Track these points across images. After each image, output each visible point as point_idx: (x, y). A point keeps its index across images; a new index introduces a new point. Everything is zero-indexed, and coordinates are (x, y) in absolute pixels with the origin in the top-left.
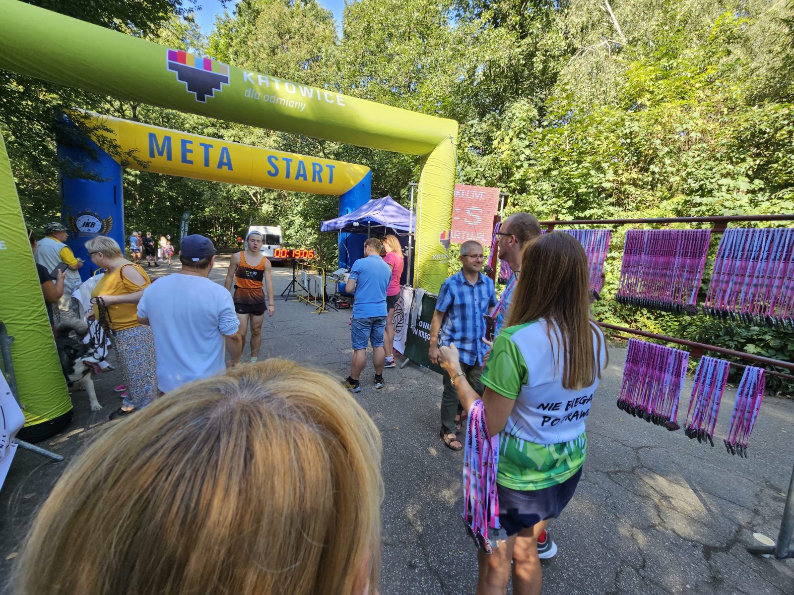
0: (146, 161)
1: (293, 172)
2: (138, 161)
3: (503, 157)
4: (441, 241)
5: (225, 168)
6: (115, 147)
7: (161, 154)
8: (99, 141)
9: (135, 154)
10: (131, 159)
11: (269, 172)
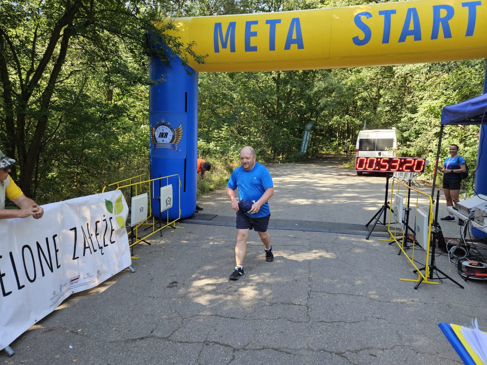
5: (294, 46)
7: (224, 46)
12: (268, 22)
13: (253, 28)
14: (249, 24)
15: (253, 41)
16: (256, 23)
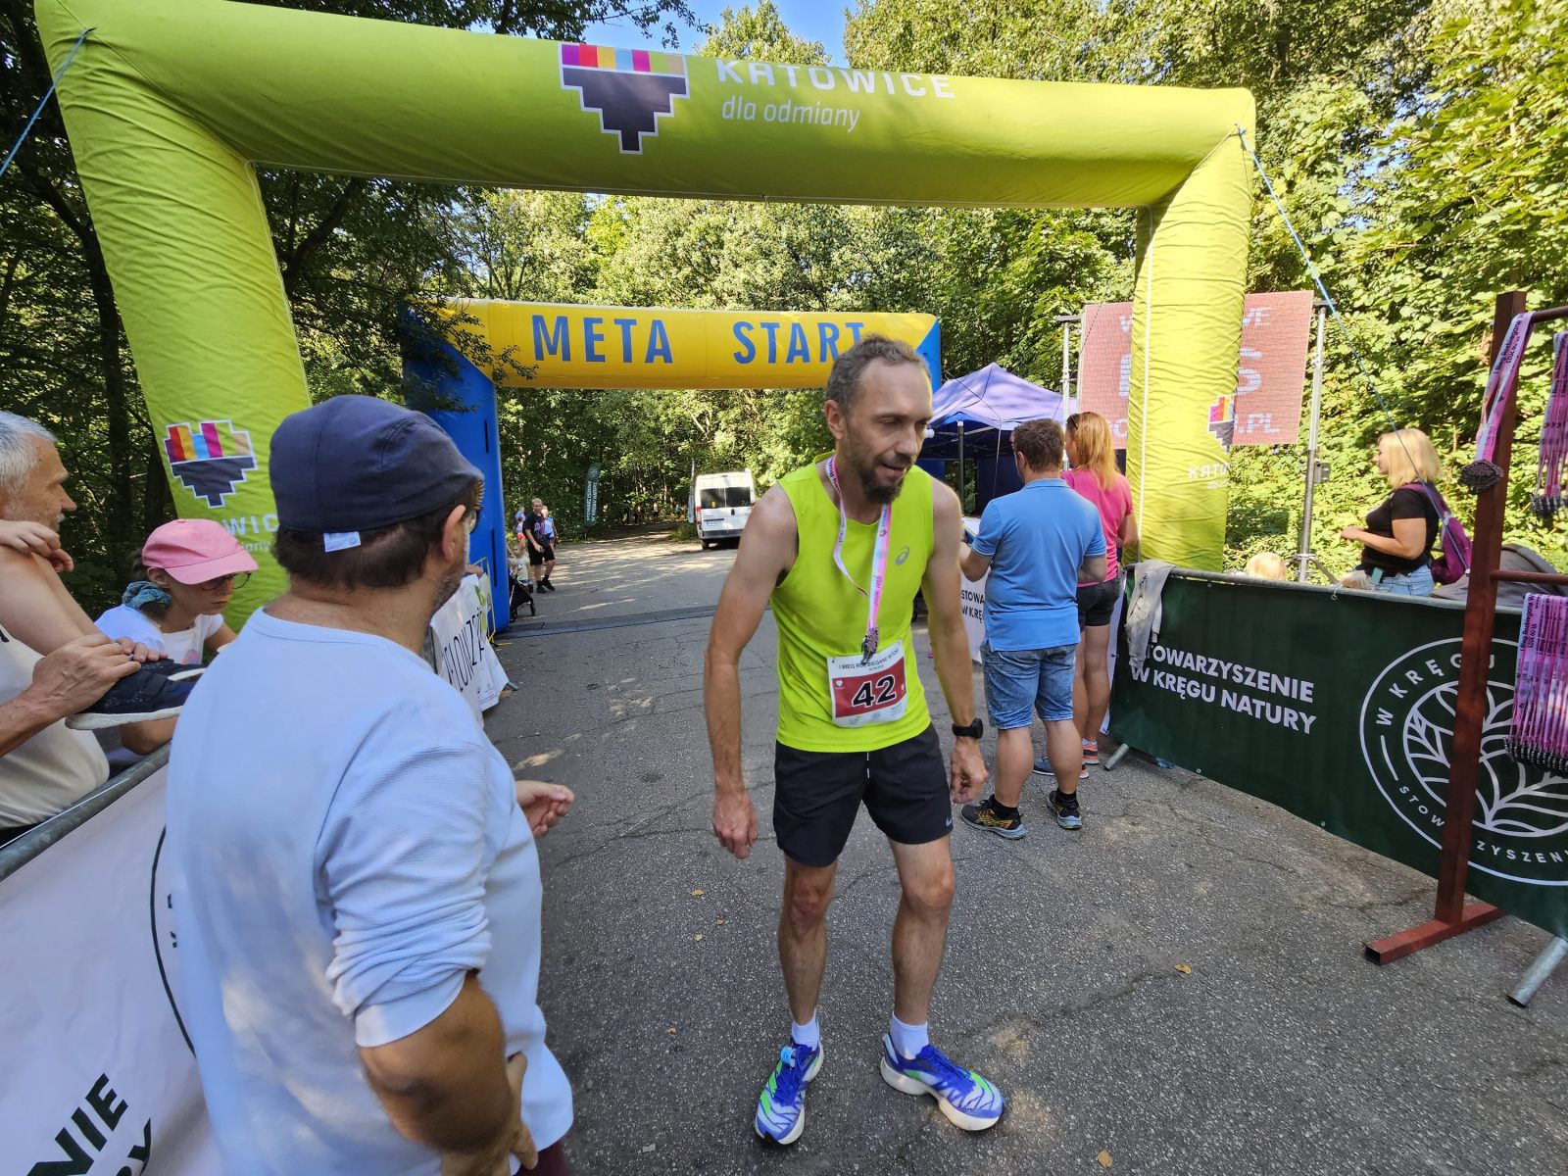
0: (531, 365)
1: (782, 349)
2: (518, 368)
3: (1269, 231)
4: (1212, 428)
5: (659, 359)
6: (483, 348)
7: (553, 351)
8: (459, 342)
9: (513, 356)
10: (507, 367)
11: (738, 356)
12: (617, 322)
13: (597, 329)
14: (589, 322)
15: (599, 348)
16: (600, 321)
